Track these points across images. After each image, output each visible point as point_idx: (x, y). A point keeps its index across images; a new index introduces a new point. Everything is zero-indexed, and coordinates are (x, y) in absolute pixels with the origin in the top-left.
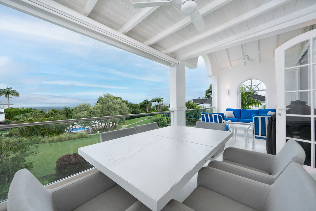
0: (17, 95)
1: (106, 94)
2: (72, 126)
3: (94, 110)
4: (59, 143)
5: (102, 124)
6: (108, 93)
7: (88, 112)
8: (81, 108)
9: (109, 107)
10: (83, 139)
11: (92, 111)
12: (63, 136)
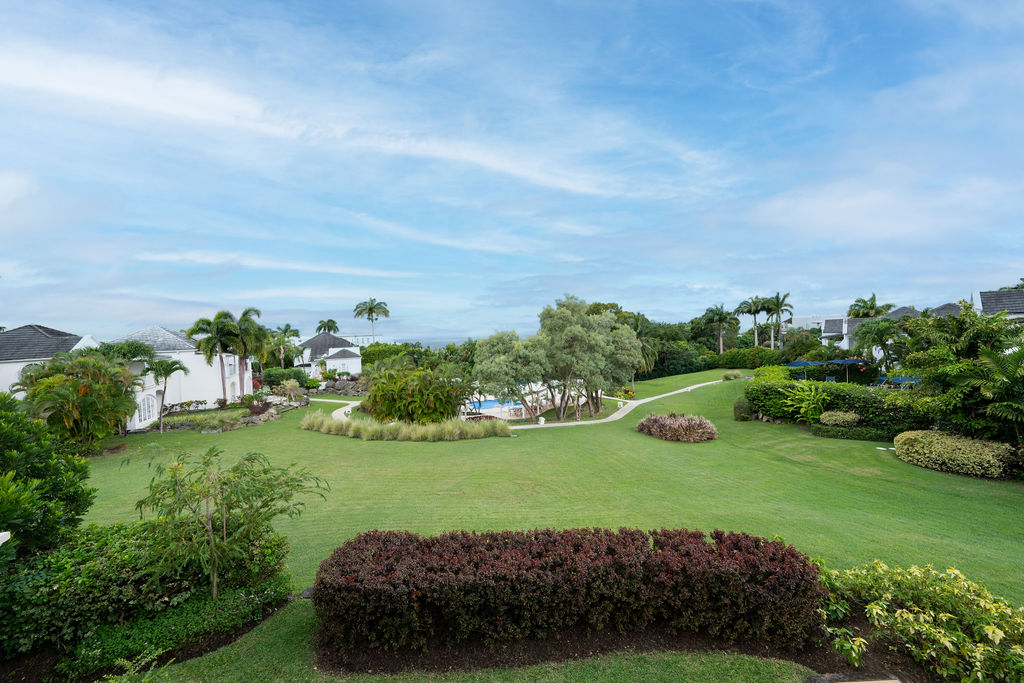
1: (564, 299)
3: (527, 352)
4: (437, 444)
5: (552, 395)
6: (571, 295)
7: (511, 359)
8: (493, 346)
9: (573, 341)
10: (497, 439)
11: (521, 354)
12: (449, 425)
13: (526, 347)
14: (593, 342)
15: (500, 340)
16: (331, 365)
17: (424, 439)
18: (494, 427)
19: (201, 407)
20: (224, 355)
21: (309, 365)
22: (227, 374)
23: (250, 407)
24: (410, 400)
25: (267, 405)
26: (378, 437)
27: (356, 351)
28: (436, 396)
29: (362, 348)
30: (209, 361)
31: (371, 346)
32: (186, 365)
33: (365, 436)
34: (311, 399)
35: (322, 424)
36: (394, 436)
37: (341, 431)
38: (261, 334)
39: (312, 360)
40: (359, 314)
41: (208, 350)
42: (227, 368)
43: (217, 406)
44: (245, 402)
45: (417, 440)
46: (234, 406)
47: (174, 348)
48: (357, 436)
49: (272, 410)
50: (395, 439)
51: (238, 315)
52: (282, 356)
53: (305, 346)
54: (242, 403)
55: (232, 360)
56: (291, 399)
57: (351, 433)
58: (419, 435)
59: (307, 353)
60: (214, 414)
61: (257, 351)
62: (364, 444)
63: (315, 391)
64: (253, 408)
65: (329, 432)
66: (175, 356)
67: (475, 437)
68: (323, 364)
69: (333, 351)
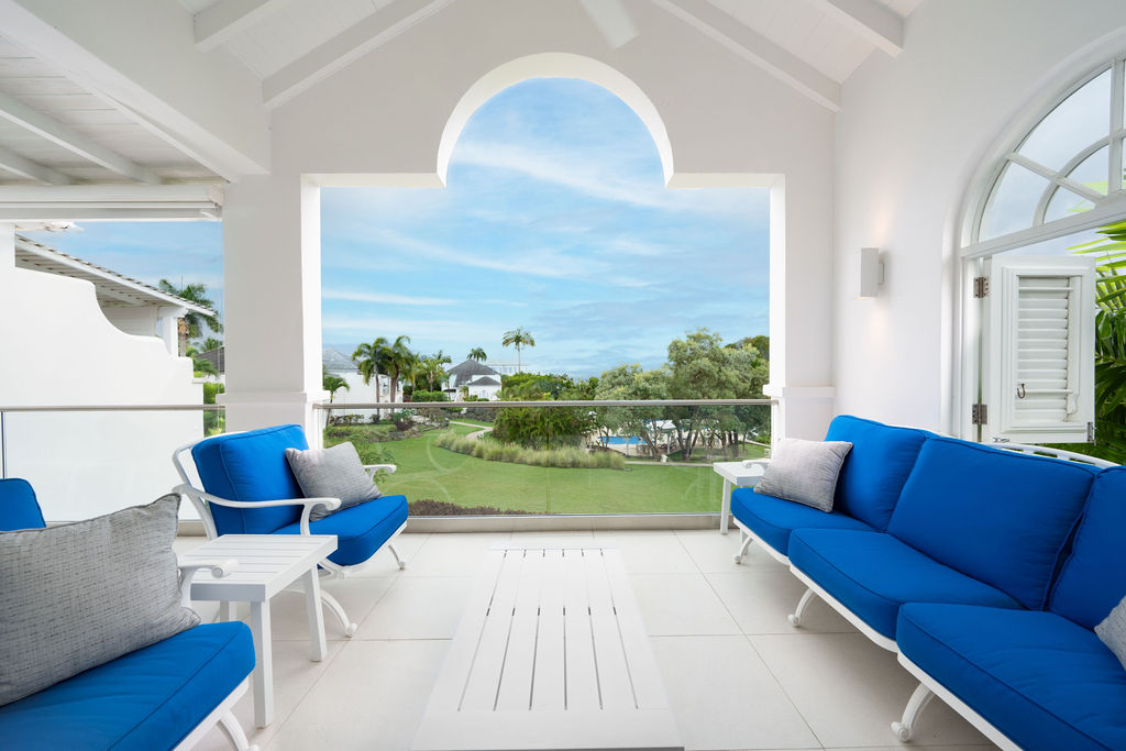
0: (532, 343)
1: (695, 333)
2: (605, 429)
3: (647, 385)
4: (548, 470)
5: (680, 435)
6: (702, 327)
7: (630, 391)
8: (615, 377)
9: (700, 375)
10: (609, 470)
11: (641, 386)
12: (564, 453)
13: (647, 380)
14: (724, 378)
15: (623, 372)
16: (473, 391)
17: (537, 464)
18: (608, 459)
19: (360, 421)
20: (380, 376)
21: (454, 391)
22: (381, 394)
23: (398, 423)
24: (533, 426)
25: (412, 423)
26: (496, 457)
27: (497, 378)
28: (556, 425)
29: (503, 377)
30: (367, 381)
31: (516, 375)
32: (347, 383)
33: (486, 455)
34: (451, 422)
35: (451, 443)
36: (511, 459)
37: (467, 450)
38: (411, 360)
39: (457, 386)
40: (506, 342)
41: (366, 370)
42: (381, 388)
43: (371, 421)
44: (394, 419)
45: (532, 464)
46: (385, 422)
47: (340, 368)
48: (480, 456)
49: (415, 428)
50: (512, 461)
51: (392, 341)
52: (432, 381)
53: (452, 372)
54: (392, 420)
55: (385, 380)
56: (432, 420)
57: (474, 453)
58: (534, 460)
59: (453, 379)
60: (367, 427)
61: (407, 374)
62: (483, 463)
63: (456, 414)
64: (401, 425)
65: (457, 451)
66: (342, 375)
67: (586, 466)
68: (466, 390)
69: (475, 378)
